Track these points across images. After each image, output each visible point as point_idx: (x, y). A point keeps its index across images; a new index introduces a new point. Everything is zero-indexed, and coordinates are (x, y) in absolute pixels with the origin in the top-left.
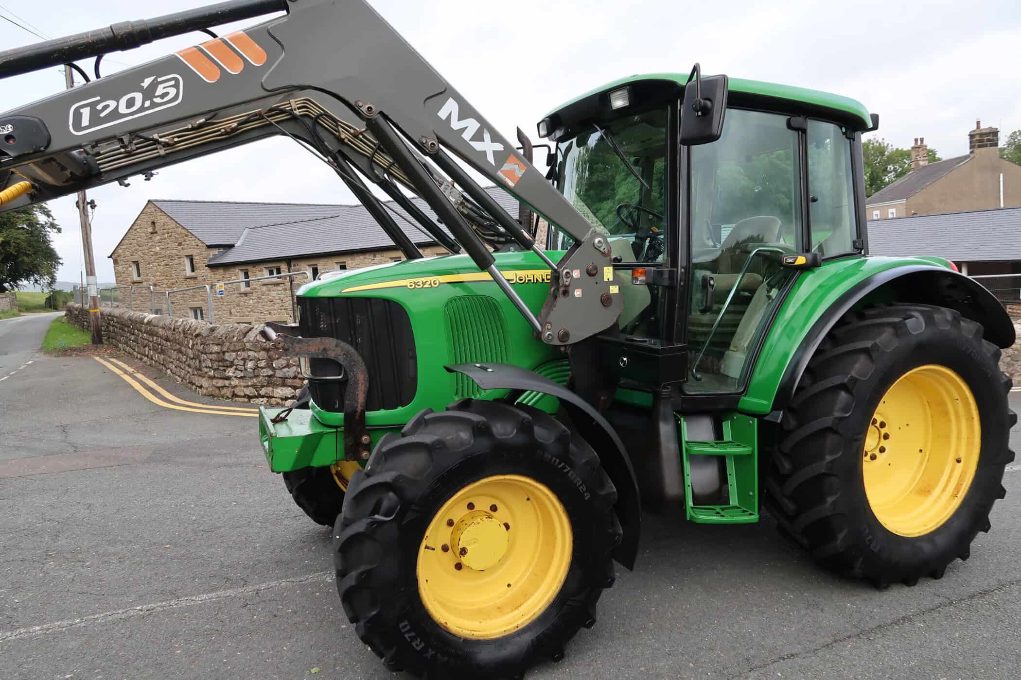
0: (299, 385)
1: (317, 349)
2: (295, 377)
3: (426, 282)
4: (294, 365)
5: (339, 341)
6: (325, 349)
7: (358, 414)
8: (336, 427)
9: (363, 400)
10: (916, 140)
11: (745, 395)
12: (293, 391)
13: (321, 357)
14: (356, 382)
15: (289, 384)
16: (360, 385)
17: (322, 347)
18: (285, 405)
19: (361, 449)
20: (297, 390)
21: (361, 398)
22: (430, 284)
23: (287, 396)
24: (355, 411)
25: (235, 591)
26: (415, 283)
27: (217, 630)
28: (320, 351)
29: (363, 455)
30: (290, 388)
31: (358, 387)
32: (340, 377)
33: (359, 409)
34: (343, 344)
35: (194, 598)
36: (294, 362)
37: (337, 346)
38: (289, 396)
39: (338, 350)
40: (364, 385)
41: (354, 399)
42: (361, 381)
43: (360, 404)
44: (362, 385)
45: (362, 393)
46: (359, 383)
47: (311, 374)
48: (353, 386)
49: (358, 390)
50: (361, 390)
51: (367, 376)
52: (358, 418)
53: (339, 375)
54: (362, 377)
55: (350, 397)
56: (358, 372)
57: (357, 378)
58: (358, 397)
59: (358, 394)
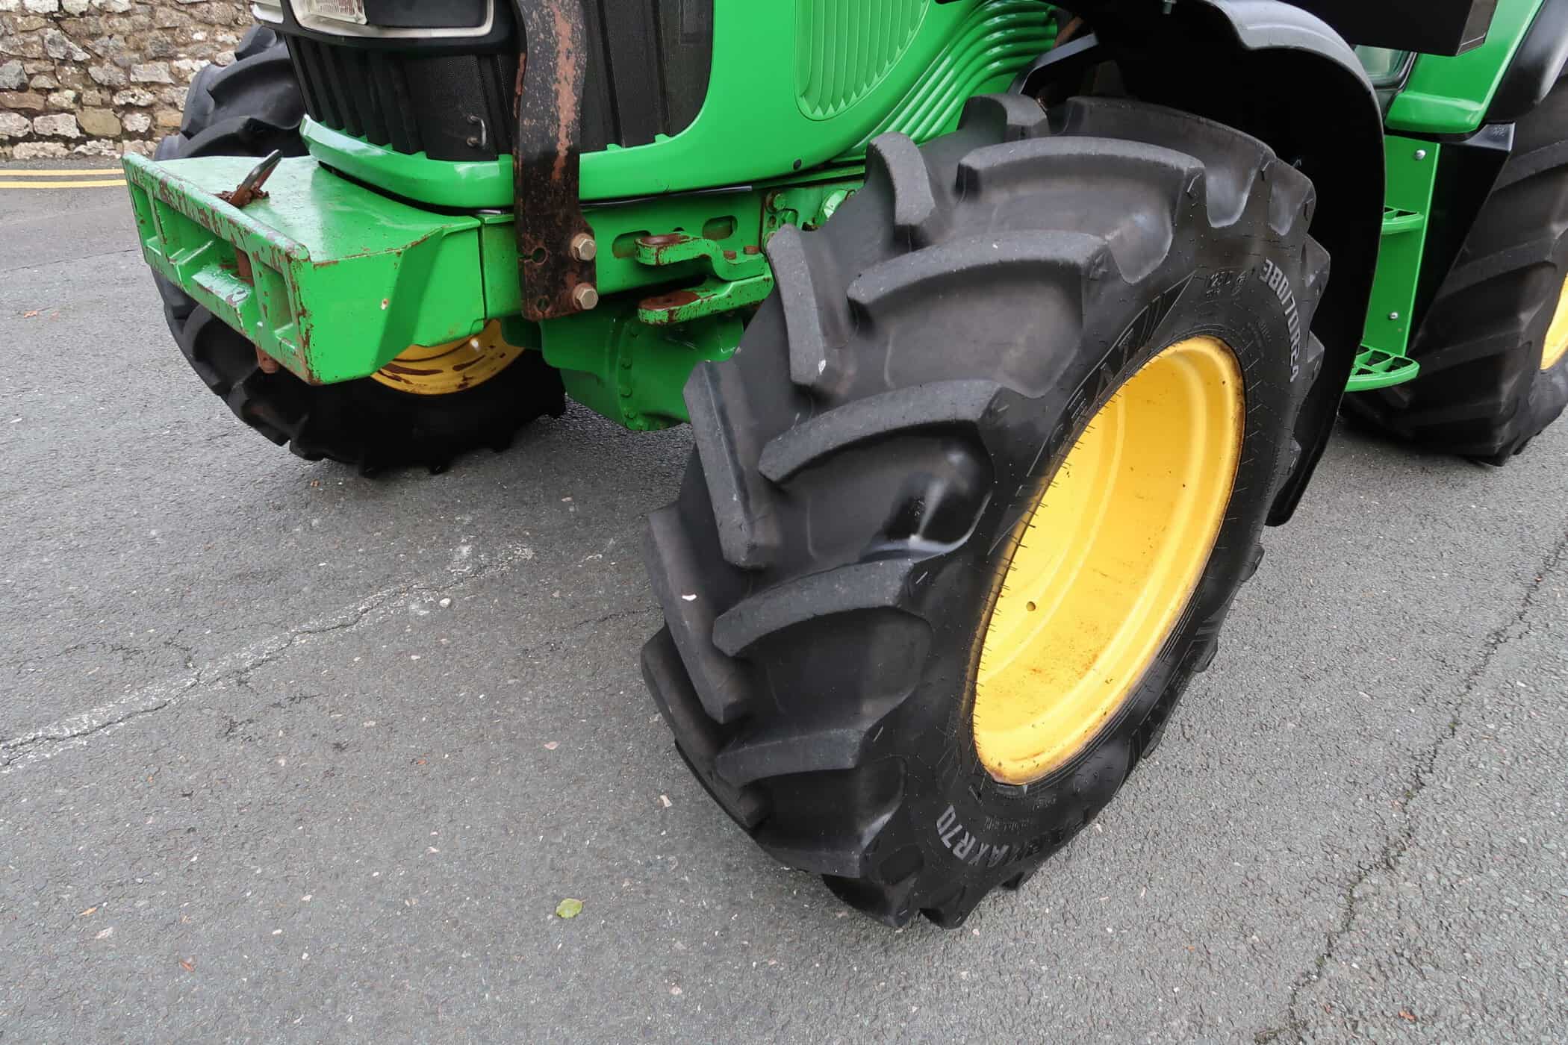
0: (39, 107)
2: (23, 88)
4: (12, 57)
7: (560, 163)
8: (473, 212)
9: (572, 116)
11: (1404, 89)
12: (26, 121)
14: (550, 50)
15: (12, 106)
16: (562, 60)
18: (12, 156)
19: (570, 278)
20: (36, 119)
21: (567, 105)
23: (13, 134)
24: (550, 155)
25: (169, 686)
27: (192, 830)
29: (581, 298)
30: (16, 116)
31: (555, 65)
32: (485, 29)
33: (562, 147)
35: (54, 732)
36: (12, 48)
38: (20, 135)
40: (573, 59)
41: (547, 109)
42: (565, 44)
43: (563, 123)
44: (568, 58)
45: (571, 86)
46: (559, 52)
47: (364, 21)
48: (541, 61)
49: (557, 79)
50: (566, 79)
51: (581, 27)
52: (557, 175)
53: (479, 24)
54: (568, 28)
55: (534, 104)
56: (555, 10)
57: (554, 32)
58: (559, 102)
59: (557, 93)
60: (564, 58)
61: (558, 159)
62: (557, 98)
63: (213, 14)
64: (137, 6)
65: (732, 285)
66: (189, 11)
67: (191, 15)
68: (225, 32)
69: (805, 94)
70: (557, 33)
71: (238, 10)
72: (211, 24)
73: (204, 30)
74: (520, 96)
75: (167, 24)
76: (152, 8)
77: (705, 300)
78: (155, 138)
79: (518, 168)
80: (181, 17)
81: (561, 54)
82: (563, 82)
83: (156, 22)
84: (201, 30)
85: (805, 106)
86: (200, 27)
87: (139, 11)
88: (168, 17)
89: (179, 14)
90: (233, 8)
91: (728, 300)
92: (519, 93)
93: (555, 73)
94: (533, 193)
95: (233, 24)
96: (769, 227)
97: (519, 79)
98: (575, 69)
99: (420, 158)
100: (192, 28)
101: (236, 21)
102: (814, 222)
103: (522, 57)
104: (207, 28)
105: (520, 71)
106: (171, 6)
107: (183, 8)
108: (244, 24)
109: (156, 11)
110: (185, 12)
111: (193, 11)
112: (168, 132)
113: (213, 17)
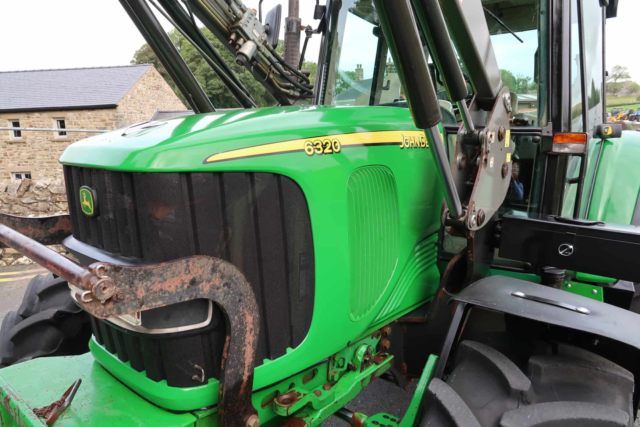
1: (179, 286)
3: (327, 143)
5: (218, 262)
6: (193, 282)
7: (243, 386)
8: (192, 412)
9: (251, 360)
10: (358, 65)
13: (187, 299)
14: (242, 332)
16: (248, 335)
17: (187, 279)
22: (331, 148)
24: (241, 381)
26: (313, 145)
28: (185, 287)
31: (245, 338)
32: (206, 324)
33: (245, 377)
34: (223, 265)
37: (214, 270)
39: (217, 281)
40: (253, 332)
41: (239, 361)
42: (250, 326)
43: (246, 366)
44: (250, 333)
45: (251, 346)
46: (246, 331)
47: (140, 324)
48: (238, 339)
49: (245, 344)
50: (249, 343)
51: (257, 316)
52: (242, 392)
53: (204, 320)
54: (251, 318)
55: (234, 361)
56: (246, 312)
57: (244, 323)
58: (245, 356)
59: (245, 350)
60: (249, 333)
61: (243, 383)
62: (244, 354)
63: (38, 207)
64: (4, 205)
65: (321, 411)
66: (28, 206)
67: (29, 208)
68: (43, 214)
69: (352, 312)
70: (246, 323)
71: (50, 205)
72: (37, 211)
73: (33, 214)
74: (226, 360)
75: (17, 212)
76: (11, 205)
77: (309, 424)
78: (3, 259)
79: (222, 395)
80: (24, 209)
81: (247, 332)
82: (248, 345)
83: (12, 211)
84: (32, 213)
85: (352, 316)
86: (32, 212)
87: (5, 207)
88: (18, 209)
89: (23, 207)
90: (48, 205)
91: (320, 419)
92: (226, 357)
93: (244, 342)
94: (229, 405)
95: (47, 210)
96: (332, 368)
97: (225, 349)
98: (253, 337)
99: (163, 384)
100: (28, 213)
101: (48, 209)
102: (352, 361)
103: (228, 338)
104: (35, 213)
105: (227, 345)
106: (20, 204)
107: (25, 205)
108: (52, 210)
109: (12, 207)
110: (26, 207)
111: (30, 206)
112: (10, 256)
113: (38, 208)
